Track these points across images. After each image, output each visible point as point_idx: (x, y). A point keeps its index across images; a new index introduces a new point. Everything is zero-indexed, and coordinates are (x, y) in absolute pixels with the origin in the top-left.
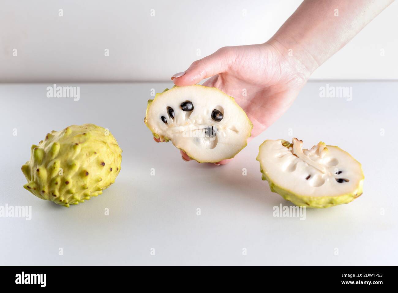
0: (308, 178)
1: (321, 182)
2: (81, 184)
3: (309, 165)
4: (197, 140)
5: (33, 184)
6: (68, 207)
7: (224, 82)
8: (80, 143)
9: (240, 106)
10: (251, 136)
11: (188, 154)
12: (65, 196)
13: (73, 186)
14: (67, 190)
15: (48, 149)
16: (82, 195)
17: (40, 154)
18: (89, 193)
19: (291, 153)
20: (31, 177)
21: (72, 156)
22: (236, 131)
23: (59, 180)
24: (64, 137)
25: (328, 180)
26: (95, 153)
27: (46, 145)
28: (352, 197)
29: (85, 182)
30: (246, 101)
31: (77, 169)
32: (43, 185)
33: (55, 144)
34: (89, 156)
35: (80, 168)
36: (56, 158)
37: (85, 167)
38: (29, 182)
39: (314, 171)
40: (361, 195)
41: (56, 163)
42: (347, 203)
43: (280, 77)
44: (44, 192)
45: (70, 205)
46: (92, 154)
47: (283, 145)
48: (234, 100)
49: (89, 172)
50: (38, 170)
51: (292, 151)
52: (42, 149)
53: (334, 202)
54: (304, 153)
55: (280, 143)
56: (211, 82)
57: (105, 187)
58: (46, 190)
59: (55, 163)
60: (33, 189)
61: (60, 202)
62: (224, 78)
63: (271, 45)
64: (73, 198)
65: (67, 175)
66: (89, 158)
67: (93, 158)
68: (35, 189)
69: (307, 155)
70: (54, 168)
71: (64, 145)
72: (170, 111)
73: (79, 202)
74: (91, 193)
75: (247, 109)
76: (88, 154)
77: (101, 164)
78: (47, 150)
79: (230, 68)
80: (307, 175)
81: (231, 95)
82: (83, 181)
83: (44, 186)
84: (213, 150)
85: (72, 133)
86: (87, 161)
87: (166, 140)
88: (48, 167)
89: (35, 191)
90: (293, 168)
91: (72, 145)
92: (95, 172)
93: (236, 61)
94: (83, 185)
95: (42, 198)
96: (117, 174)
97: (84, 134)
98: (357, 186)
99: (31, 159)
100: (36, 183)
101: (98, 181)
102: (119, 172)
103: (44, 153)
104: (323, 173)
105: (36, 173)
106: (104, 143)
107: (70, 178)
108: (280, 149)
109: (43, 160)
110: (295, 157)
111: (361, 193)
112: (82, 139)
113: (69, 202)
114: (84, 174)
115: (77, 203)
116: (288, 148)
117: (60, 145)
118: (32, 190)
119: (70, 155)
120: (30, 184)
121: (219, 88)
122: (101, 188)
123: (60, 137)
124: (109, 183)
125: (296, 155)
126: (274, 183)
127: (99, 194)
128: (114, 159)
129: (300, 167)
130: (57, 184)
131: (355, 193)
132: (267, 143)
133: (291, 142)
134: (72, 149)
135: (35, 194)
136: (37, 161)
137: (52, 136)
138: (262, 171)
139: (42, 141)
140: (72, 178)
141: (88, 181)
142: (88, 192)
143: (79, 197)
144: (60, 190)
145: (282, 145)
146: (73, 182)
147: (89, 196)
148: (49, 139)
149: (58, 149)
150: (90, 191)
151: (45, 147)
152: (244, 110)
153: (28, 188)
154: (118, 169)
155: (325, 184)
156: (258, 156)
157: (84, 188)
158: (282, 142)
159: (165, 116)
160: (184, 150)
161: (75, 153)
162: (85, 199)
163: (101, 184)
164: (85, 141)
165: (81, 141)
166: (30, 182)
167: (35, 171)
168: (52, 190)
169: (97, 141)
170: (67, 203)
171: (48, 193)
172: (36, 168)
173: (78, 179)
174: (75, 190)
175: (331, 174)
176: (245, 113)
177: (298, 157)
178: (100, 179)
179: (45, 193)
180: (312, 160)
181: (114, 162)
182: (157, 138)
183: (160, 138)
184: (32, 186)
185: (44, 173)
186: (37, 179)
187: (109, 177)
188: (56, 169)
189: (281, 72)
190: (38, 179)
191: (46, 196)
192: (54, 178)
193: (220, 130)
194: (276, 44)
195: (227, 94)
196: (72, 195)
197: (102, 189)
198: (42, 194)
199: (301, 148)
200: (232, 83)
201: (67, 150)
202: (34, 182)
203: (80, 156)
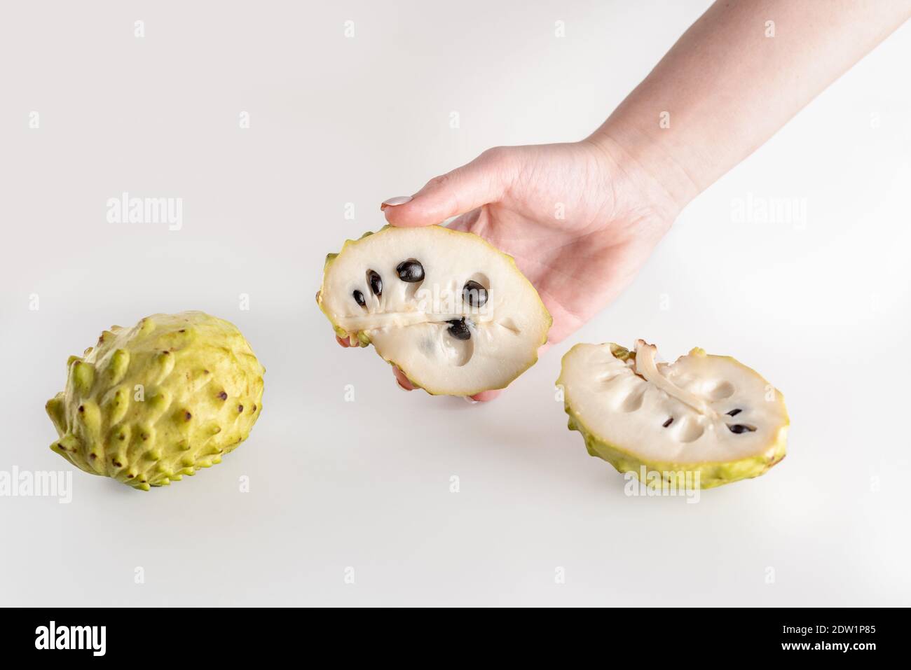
0: (667, 425)
1: (696, 433)
2: (174, 438)
3: (670, 396)
4: (428, 346)
5: (71, 440)
6: (147, 490)
7: (492, 223)
8: (172, 349)
9: (525, 276)
10: (548, 340)
11: (408, 376)
12: (141, 467)
13: (158, 443)
14: (145, 451)
15: (103, 364)
16: (177, 464)
17: (85, 375)
18: (193, 460)
19: (632, 372)
20: (66, 426)
21: (157, 378)
22: (515, 330)
23: (127, 430)
24: (138, 338)
25: (711, 427)
26: (206, 372)
27: (99, 356)
28: (764, 463)
29: (184, 435)
30: (539, 264)
31: (166, 405)
32: (92, 442)
33: (118, 353)
34: (193, 380)
35: (172, 404)
36: (120, 383)
37: (184, 400)
38: (61, 436)
39: (681, 408)
40: (782, 459)
41: (122, 394)
42: (752, 477)
43: (614, 215)
44: (94, 456)
45: (151, 486)
46: (198, 376)
47: (614, 355)
48: (513, 263)
49: (193, 413)
50: (82, 409)
51: (633, 368)
52: (89, 364)
53: (723, 475)
54: (659, 371)
55: (607, 350)
56: (464, 223)
57: (227, 447)
58: (100, 453)
59: (118, 394)
60: (70, 451)
61: (130, 479)
62: (493, 213)
63: (597, 146)
64: (157, 470)
65: (145, 420)
66: (193, 384)
67: (201, 383)
68: (75, 451)
69: (665, 376)
70: (117, 403)
71: (138, 355)
72: (374, 280)
73: (170, 480)
74: (197, 459)
75: (541, 283)
76: (190, 375)
77: (218, 397)
78: (101, 366)
79: (509, 192)
80: (666, 419)
81: (507, 251)
82: (180, 433)
83: (94, 443)
84: (462, 368)
85: (156, 329)
86: (189, 389)
87: (361, 343)
88: (104, 402)
89: (76, 455)
90: (635, 402)
91: (156, 355)
92: (204, 413)
93: (520, 177)
94: (179, 441)
95: (91, 470)
96: (254, 421)
97: (183, 331)
98: (772, 439)
99: (67, 386)
100: (77, 438)
101: (212, 431)
102: (259, 414)
103: (95, 373)
104: (700, 413)
105: (77, 416)
106: (226, 351)
107: (151, 426)
108: (606, 363)
109: (92, 388)
110: (640, 380)
111: (782, 455)
112: (176, 342)
113: (148, 480)
114: (182, 416)
115: (167, 480)
116: (625, 361)
117: (131, 354)
118: (69, 453)
119: (150, 378)
120: (64, 440)
121: (481, 235)
122: (219, 447)
123: (129, 339)
124: (235, 438)
125: (641, 376)
126: (593, 435)
127: (214, 463)
128: (248, 387)
129: (650, 401)
130: (122, 438)
131: (769, 454)
132: (578, 349)
133: (631, 349)
134: (157, 364)
135: (75, 462)
136: (78, 388)
137: (113, 337)
138: (568, 410)
139: (91, 349)
140: (156, 426)
141: (190, 432)
142: (191, 456)
143: (170, 468)
144: (129, 453)
145: (612, 355)
146: (157, 436)
147: (193, 465)
148: (105, 342)
149: (125, 361)
150: (195, 456)
151: (97, 360)
152: (534, 284)
153: (60, 448)
154: (255, 408)
155: (704, 436)
156: (560, 377)
157: (181, 447)
158: (611, 348)
159: (362, 291)
160: (398, 366)
161: (161, 370)
162: (184, 473)
163: (218, 439)
164: (184, 346)
165: (174, 347)
166: (64, 435)
167: (76, 411)
168: (111, 452)
169: (210, 346)
170: (144, 482)
171: (102, 460)
172: (79, 404)
173: (169, 428)
174: (163, 453)
175: (718, 414)
176: (536, 292)
177: (646, 380)
178: (216, 430)
179: (97, 459)
180: (677, 385)
181: (248, 392)
182: (344, 336)
183: (349, 337)
184: (69, 445)
185: (94, 415)
186: (79, 428)
187: (236, 424)
188: (120, 406)
189: (615, 202)
190: (82, 427)
191: (99, 465)
192: (116, 426)
193: (479, 326)
194: (607, 143)
195: (498, 248)
196: (155, 463)
197: (220, 450)
198: (90, 463)
199: (653, 360)
200: (511, 224)
201: (145, 365)
202: (73, 435)
203: (174, 377)
